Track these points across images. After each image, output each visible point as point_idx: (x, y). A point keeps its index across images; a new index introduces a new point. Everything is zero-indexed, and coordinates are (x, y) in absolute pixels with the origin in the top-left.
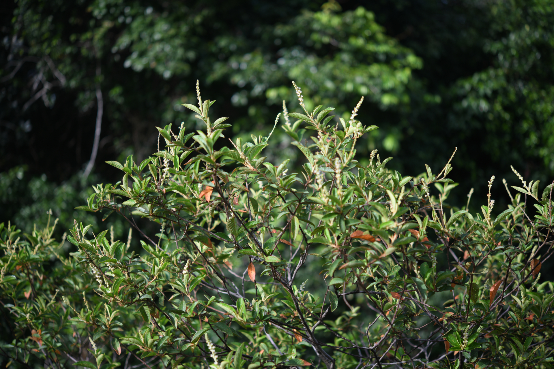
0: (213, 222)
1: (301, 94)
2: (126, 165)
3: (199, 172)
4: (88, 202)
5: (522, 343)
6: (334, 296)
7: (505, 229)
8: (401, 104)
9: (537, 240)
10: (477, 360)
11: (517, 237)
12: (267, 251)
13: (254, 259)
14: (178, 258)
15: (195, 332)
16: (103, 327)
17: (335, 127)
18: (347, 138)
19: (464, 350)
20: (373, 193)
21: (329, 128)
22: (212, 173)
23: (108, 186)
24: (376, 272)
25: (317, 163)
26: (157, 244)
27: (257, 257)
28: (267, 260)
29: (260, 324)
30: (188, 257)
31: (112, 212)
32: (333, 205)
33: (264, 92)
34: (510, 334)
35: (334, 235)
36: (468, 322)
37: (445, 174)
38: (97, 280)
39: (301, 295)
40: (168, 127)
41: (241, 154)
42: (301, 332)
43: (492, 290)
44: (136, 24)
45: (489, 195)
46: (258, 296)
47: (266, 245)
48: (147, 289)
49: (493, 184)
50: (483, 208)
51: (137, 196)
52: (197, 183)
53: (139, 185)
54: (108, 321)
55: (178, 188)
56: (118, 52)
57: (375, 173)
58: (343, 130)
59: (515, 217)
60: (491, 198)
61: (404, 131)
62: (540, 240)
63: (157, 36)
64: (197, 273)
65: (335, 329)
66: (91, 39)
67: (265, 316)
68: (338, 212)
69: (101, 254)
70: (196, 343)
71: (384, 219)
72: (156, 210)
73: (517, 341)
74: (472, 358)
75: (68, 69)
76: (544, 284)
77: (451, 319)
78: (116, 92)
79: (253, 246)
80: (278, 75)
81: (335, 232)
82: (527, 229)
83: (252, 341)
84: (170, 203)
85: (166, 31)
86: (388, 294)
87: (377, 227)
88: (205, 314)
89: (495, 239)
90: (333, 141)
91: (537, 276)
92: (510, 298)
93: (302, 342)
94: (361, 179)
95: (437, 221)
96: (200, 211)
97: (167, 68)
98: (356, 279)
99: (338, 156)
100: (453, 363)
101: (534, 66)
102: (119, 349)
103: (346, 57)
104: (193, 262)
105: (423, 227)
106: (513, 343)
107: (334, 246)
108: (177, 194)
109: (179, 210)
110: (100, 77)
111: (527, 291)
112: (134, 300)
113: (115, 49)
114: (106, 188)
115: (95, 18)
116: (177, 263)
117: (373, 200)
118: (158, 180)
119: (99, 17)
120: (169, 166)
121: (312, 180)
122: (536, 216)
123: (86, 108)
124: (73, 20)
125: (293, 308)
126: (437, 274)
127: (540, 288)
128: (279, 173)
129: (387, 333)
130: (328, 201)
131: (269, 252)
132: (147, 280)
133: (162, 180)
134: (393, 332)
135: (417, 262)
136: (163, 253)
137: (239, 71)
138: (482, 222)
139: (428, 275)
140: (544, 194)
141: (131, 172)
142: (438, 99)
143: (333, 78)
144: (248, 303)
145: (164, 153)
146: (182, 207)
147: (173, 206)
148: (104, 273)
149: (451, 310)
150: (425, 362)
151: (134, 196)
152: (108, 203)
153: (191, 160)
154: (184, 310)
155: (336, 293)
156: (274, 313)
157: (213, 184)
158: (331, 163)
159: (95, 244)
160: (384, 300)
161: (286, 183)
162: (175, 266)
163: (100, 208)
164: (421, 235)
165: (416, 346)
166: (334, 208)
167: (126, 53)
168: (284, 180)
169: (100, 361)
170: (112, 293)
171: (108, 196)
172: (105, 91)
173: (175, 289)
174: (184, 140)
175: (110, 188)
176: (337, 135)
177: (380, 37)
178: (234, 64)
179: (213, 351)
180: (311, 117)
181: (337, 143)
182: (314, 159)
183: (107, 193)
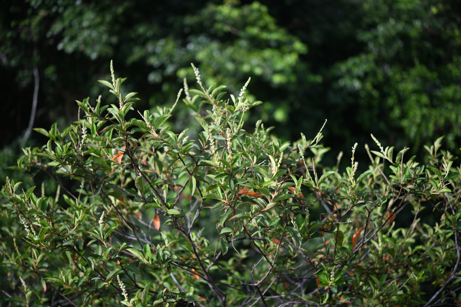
0: (125, 179)
1: (198, 74)
2: (51, 132)
3: (112, 138)
4: (18, 163)
5: (379, 280)
6: (225, 242)
7: (367, 186)
8: (289, 83)
9: (391, 195)
10: (342, 294)
11: (376, 192)
12: (169, 204)
13: (159, 211)
14: (95, 209)
15: (109, 273)
16: (31, 268)
17: (226, 102)
18: (237, 111)
19: (331, 285)
20: (257, 157)
21: (222, 102)
22: (123, 140)
23: (35, 149)
24: (259, 222)
25: (212, 132)
26: (77, 198)
27: (161, 209)
28: (169, 213)
29: (163, 266)
30: (104, 209)
31: (38, 171)
32: (224, 167)
33: (175, 72)
34: (370, 272)
35: (225, 192)
36: (335, 262)
37: (317, 141)
38: (26, 229)
39: (198, 241)
40: (86, 100)
41: (148, 123)
42: (199, 271)
43: (354, 236)
44: (67, 13)
45: (353, 159)
46: (162, 242)
47: (168, 200)
48: (69, 237)
49: (356, 150)
50: (348, 169)
51: (59, 159)
52: (111, 148)
53: (61, 149)
54: (35, 263)
55: (95, 152)
56: (52, 37)
57: (259, 140)
58: (233, 104)
59: (375, 176)
60: (355, 161)
61: (291, 105)
62: (394, 195)
63: (85, 24)
64: (111, 223)
65: (228, 268)
66: (29, 25)
67: (168, 259)
68: (229, 173)
69: (29, 207)
70: (110, 282)
71: (266, 179)
72: (75, 170)
73: (374, 278)
74: (338, 292)
75: (8, 50)
76: (398, 231)
77: (321, 260)
78: (50, 70)
79: (158, 201)
80: (187, 58)
81: (225, 190)
82: (384, 186)
83: (158, 279)
84: (88, 164)
85: (93, 20)
86: (270, 240)
87: (260, 185)
88: (118, 257)
89: (357, 195)
90: (225, 113)
91: (391, 224)
92: (369, 243)
93: (199, 279)
94: (248, 145)
95: (310, 179)
96: (114, 171)
97: (93, 51)
98: (243, 228)
99: (228, 126)
100: (323, 296)
101: (398, 53)
102: (45, 286)
103: (244, 43)
104: (108, 214)
105: (298, 185)
106: (371, 279)
107: (225, 201)
108: (94, 156)
109: (95, 170)
110: (36, 58)
111: (384, 236)
112: (57, 246)
113: (49, 34)
114: (33, 151)
115: (33, 8)
116: (94, 214)
117: (257, 163)
118: (77, 145)
119: (36, 7)
120: (87, 133)
121: (207, 146)
122: (391, 176)
123: (24, 83)
124: (13, 9)
125: (192, 251)
126: (309, 224)
127: (395, 234)
128: (180, 140)
129: (268, 272)
130: (220, 164)
131: (171, 206)
132: (68, 230)
133: (80, 145)
134: (274, 271)
135: (293, 215)
136: (82, 206)
137: (154, 54)
138: (347, 181)
139: (302, 225)
140: (397, 158)
141: (54, 138)
142: (318, 79)
143: (233, 61)
144: (154, 248)
145: (83, 121)
146: (98, 168)
147: (90, 167)
148: (31, 223)
149: (321, 253)
150: (301, 296)
151: (57, 158)
152: (35, 163)
153: (105, 128)
154: (100, 254)
155: (227, 239)
156: (175, 257)
157: (123, 149)
158: (223, 132)
159: (24, 198)
160: (266, 245)
161: (186, 148)
162: (92, 216)
163: (28, 168)
164: (297, 192)
165: (293, 282)
166: (225, 169)
167: (59, 37)
168: (183, 146)
169: (28, 297)
170: (38, 241)
171: (36, 158)
172: (41, 70)
173: (93, 236)
174: (100, 111)
175: (37, 151)
176: (228, 109)
177: (272, 27)
178: (150, 48)
179: (124, 290)
180: (207, 93)
181: (228, 115)
182: (209, 129)
183: (35, 155)
